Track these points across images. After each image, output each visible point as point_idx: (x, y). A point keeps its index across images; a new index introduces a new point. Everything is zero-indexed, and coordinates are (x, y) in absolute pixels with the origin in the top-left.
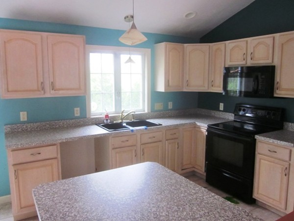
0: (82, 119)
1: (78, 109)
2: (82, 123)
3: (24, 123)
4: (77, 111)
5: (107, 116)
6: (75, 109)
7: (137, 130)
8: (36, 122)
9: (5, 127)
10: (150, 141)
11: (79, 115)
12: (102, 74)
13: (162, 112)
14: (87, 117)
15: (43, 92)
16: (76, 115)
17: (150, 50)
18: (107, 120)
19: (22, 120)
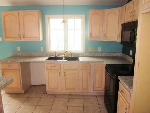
0: (44, 53)
1: (43, 47)
2: (44, 55)
3: (19, 52)
4: (42, 48)
5: (56, 52)
6: (41, 47)
7: (60, 61)
8: (23, 52)
9: (11, 53)
10: (69, 68)
11: (43, 50)
12: (57, 30)
13: (93, 53)
14: (47, 52)
15: (20, 38)
16: (42, 51)
17: (85, 15)
18: (56, 54)
19: (18, 51)
